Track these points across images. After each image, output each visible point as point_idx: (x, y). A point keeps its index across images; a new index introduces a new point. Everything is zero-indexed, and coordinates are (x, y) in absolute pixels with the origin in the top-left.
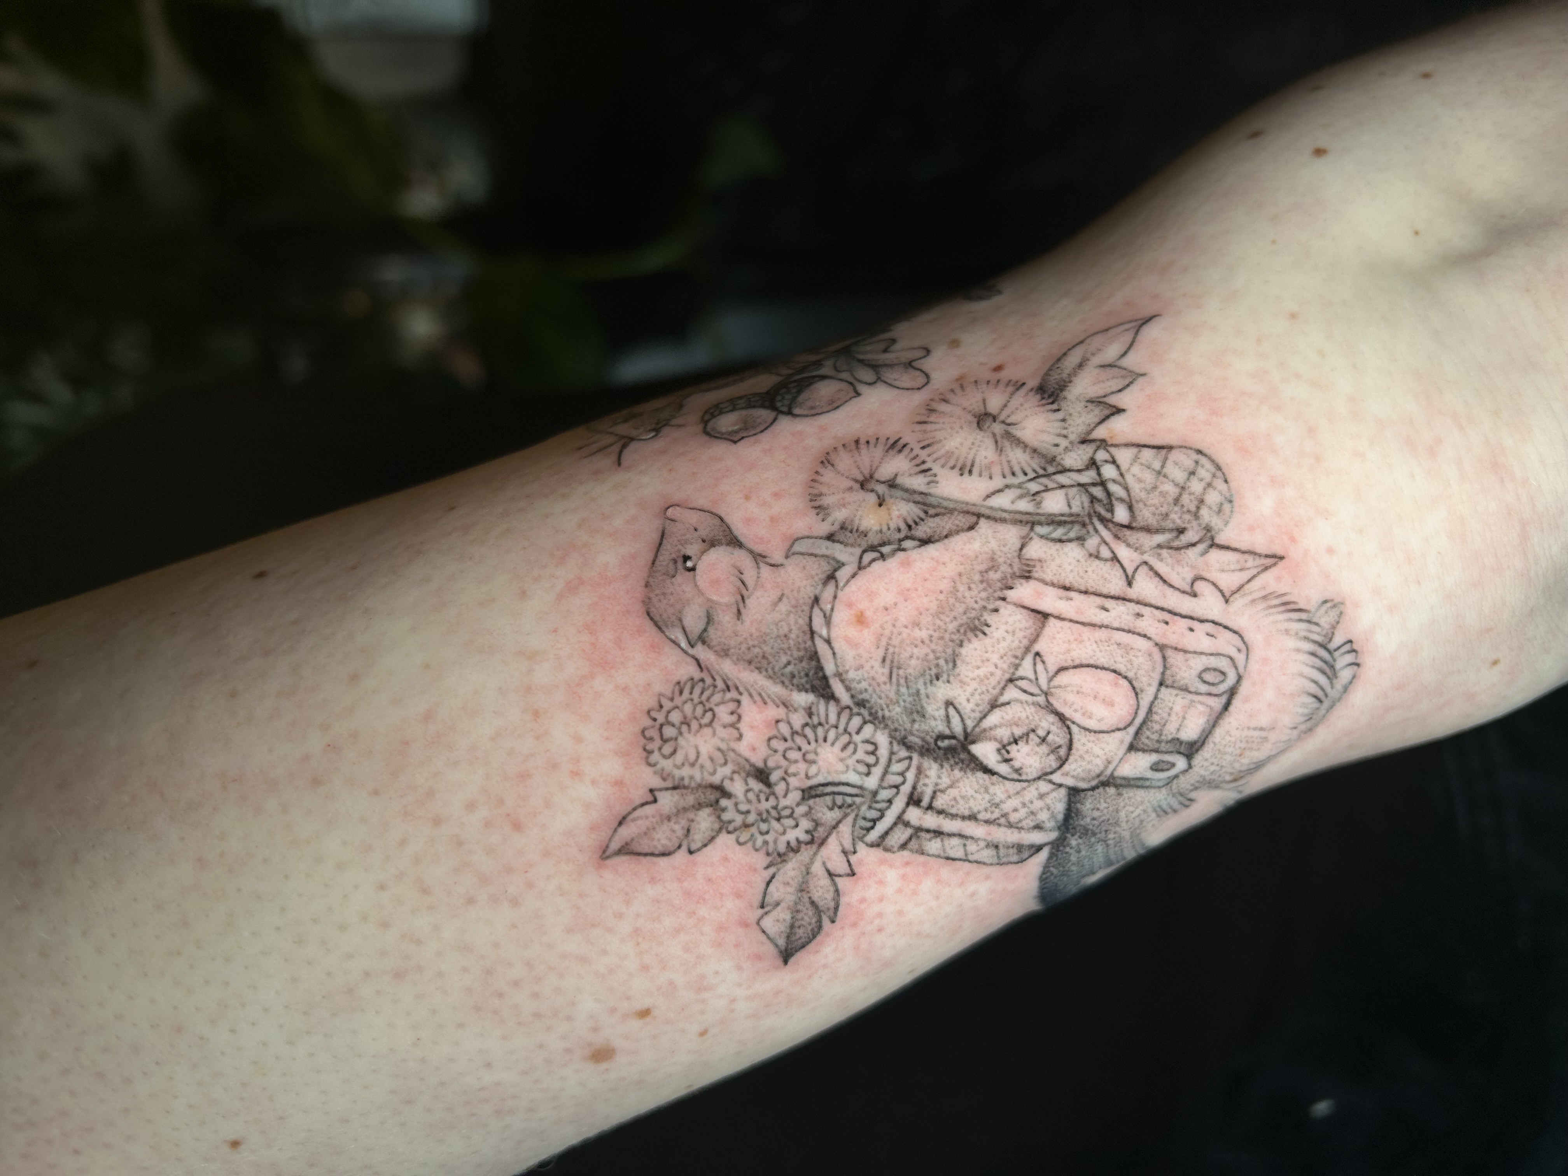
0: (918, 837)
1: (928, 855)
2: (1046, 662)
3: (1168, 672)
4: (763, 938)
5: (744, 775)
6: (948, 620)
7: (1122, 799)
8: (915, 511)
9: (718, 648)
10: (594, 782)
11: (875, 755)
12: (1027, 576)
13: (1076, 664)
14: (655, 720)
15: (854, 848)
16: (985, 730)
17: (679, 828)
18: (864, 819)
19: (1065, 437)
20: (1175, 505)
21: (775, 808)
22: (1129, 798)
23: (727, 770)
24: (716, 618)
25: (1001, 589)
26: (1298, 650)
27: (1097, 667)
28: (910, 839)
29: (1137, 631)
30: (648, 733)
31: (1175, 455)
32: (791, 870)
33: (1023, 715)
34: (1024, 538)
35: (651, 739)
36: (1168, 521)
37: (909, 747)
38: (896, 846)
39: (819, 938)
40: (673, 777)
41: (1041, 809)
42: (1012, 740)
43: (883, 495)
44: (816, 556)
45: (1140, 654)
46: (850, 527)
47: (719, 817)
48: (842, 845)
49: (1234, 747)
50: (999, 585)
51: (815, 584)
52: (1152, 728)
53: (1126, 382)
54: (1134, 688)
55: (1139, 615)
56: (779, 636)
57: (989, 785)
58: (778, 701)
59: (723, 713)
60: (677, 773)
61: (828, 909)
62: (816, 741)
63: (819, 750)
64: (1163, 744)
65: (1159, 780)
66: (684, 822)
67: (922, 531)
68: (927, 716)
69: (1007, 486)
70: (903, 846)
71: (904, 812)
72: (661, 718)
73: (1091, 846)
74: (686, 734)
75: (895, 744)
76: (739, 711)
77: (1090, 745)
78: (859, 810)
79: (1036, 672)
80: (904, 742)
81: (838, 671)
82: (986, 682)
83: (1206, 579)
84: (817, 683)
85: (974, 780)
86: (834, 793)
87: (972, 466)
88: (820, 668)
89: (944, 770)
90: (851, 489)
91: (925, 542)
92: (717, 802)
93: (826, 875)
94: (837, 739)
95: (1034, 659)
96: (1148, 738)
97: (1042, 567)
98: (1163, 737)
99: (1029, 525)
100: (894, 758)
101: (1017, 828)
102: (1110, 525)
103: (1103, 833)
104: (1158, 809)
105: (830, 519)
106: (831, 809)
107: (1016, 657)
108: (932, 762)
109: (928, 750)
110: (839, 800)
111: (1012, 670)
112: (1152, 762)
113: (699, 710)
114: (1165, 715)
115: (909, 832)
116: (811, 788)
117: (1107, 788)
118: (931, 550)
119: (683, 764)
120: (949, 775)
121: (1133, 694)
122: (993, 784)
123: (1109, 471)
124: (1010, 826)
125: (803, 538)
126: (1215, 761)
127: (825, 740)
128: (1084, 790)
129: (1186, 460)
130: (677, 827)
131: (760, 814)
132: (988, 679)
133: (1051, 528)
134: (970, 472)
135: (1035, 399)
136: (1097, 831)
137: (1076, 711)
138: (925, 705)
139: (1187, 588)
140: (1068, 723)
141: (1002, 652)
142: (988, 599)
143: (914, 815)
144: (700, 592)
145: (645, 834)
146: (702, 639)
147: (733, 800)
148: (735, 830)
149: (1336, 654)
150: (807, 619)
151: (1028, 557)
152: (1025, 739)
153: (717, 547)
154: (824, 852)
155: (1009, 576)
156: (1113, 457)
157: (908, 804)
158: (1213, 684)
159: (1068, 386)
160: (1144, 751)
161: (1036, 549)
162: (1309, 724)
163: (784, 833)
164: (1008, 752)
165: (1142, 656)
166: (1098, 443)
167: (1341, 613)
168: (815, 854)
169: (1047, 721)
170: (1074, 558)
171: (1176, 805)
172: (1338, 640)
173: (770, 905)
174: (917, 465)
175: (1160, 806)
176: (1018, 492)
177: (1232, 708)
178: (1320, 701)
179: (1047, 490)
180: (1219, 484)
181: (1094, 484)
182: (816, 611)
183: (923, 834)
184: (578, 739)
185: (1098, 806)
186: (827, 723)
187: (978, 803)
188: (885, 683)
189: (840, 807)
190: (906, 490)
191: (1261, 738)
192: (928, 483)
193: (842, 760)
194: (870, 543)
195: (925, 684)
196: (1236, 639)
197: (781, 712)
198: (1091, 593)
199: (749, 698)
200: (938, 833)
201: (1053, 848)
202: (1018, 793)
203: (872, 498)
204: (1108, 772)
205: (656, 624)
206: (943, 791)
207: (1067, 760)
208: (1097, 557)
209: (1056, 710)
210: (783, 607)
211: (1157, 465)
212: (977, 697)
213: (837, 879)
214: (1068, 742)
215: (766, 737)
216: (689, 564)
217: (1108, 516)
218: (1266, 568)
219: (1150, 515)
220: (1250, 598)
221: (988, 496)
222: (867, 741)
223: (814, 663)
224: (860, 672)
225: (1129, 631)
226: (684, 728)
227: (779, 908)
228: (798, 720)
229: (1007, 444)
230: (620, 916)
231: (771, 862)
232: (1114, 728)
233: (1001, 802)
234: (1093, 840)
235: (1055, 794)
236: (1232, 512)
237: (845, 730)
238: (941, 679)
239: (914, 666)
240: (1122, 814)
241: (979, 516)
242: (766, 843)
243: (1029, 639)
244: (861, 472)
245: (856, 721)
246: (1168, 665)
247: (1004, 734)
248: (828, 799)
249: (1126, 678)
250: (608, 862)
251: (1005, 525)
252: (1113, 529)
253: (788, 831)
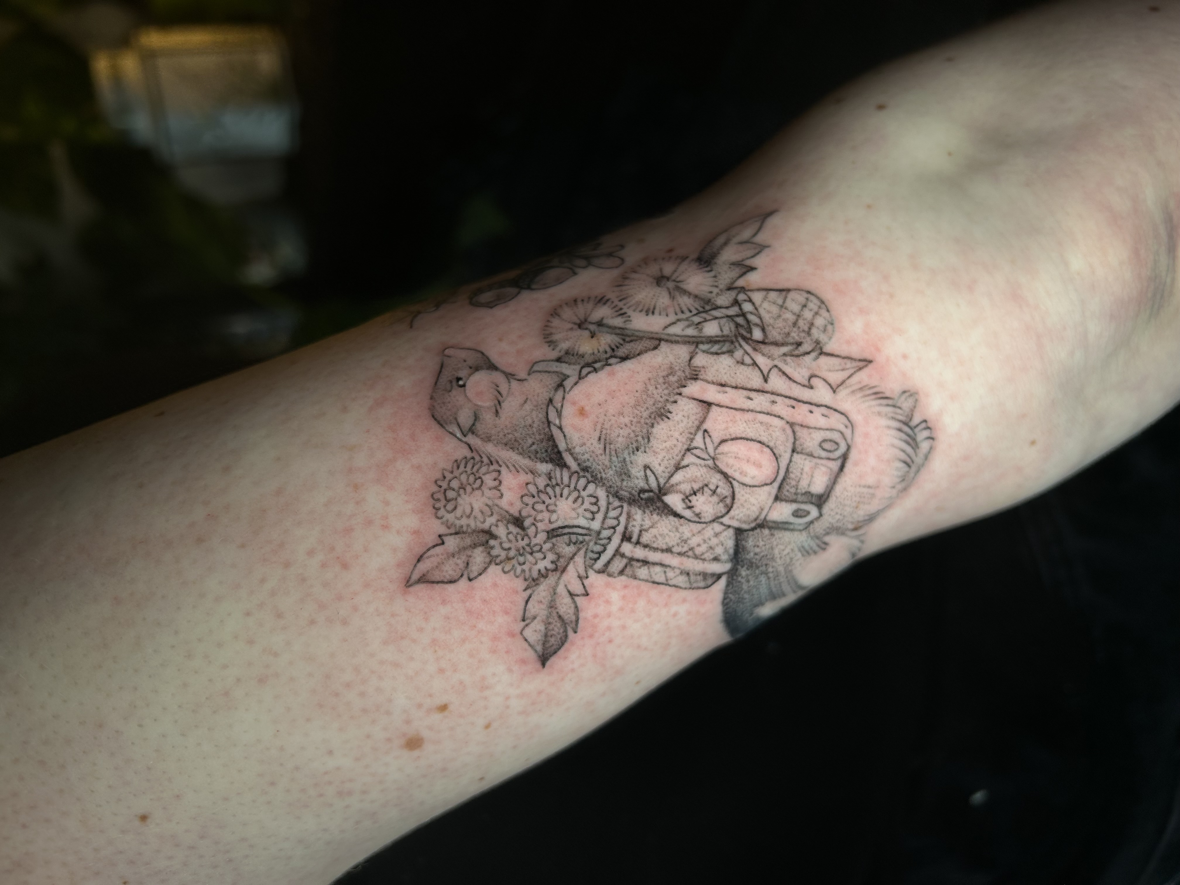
0: (632, 565)
1: (640, 580)
2: (712, 437)
3: (797, 442)
4: (526, 645)
5: (505, 522)
6: (643, 410)
7: (774, 539)
8: (617, 339)
9: (482, 436)
10: (398, 532)
11: (597, 505)
12: (695, 377)
13: (732, 438)
14: (440, 487)
15: (587, 574)
16: (673, 486)
17: (460, 562)
18: (592, 552)
19: (717, 287)
20: (794, 327)
21: (528, 545)
22: (779, 538)
23: (493, 520)
24: (481, 417)
25: (678, 388)
26: (889, 427)
27: (747, 439)
28: (626, 566)
29: (773, 413)
30: (435, 496)
31: (792, 295)
32: (542, 591)
33: (699, 474)
34: (692, 353)
35: (438, 500)
36: (790, 338)
37: (620, 499)
38: (617, 572)
39: (566, 645)
40: (455, 526)
41: (717, 545)
42: (692, 492)
43: (594, 332)
44: (549, 372)
45: (776, 429)
46: (572, 353)
47: (489, 553)
48: (578, 572)
49: (851, 500)
50: (676, 384)
51: (549, 391)
52: (790, 483)
53: (757, 251)
54: (774, 454)
55: (774, 402)
56: (525, 426)
57: (679, 526)
58: (527, 470)
59: (489, 480)
60: (458, 523)
61: (571, 622)
62: (555, 496)
63: (558, 503)
64: (799, 496)
65: (800, 524)
66: (464, 558)
67: (621, 352)
68: (632, 476)
69: (679, 320)
70: (622, 572)
71: (620, 546)
72: (444, 485)
73: (757, 577)
74: (463, 496)
75: (611, 497)
76: (500, 478)
77: (747, 496)
78: (588, 546)
79: (705, 444)
80: (616, 495)
81: (568, 448)
82: (672, 451)
83: (818, 377)
84: (553, 456)
85: (668, 522)
86: (570, 533)
87: (654, 308)
88: (555, 446)
89: (646, 515)
90: (571, 329)
91: (624, 359)
92: (487, 542)
93: (568, 595)
94: (569, 494)
95: (704, 435)
96: (788, 491)
97: (705, 372)
98: (799, 491)
99: (695, 344)
100: (611, 507)
101: (701, 559)
102: (750, 342)
103: (764, 567)
104: (802, 549)
105: (558, 349)
106: (569, 545)
107: (691, 433)
108: (637, 509)
109: (634, 501)
110: (574, 538)
111: (689, 443)
112: (793, 510)
113: (472, 478)
114: (799, 474)
115: (625, 561)
116: (553, 530)
117: (763, 530)
118: (628, 364)
119: (462, 516)
120: (650, 519)
121: (775, 458)
122: (681, 525)
123: (747, 307)
124: (696, 557)
125: (540, 362)
126: (839, 511)
127: (561, 496)
128: (746, 530)
129: (801, 298)
130: (459, 561)
131: (518, 550)
132: (673, 449)
133: (710, 345)
134: (653, 313)
135: (695, 266)
136: (760, 564)
137: (735, 471)
138: (630, 469)
139: (806, 383)
140: (731, 479)
141: (681, 430)
142: (669, 394)
143: (627, 548)
144: (469, 400)
145: (437, 567)
146: (472, 430)
147: (498, 541)
148: (501, 562)
149: (916, 430)
150: (545, 414)
151: (695, 365)
152: (701, 491)
153: (480, 371)
154: (565, 577)
155: (683, 379)
156: (749, 298)
157: (622, 541)
158: (830, 451)
159: (717, 256)
160: (786, 501)
161: (700, 360)
162: (903, 485)
163: (536, 563)
164: (690, 501)
165: (778, 431)
166: (739, 289)
167: (916, 400)
168: (559, 579)
169: (715, 478)
170: (727, 365)
171: (815, 548)
172: (916, 420)
173: (530, 619)
174: (617, 311)
175: (803, 547)
176: (686, 323)
177: (846, 470)
178: (909, 466)
179: (706, 320)
180: (823, 312)
181: (737, 316)
182: (551, 408)
183: (634, 563)
184: (387, 503)
185: (758, 544)
186: (562, 484)
187: (672, 539)
188: (601, 455)
189: (574, 544)
190: (609, 327)
191: (869, 494)
192: (625, 322)
193: (574, 509)
194: (586, 361)
195: (629, 454)
196: (843, 419)
197: (529, 477)
198: (740, 388)
199: (506, 468)
200: (645, 562)
201: (728, 577)
202: (699, 532)
203: (586, 333)
204: (762, 517)
205: (439, 423)
206: (646, 530)
207: (732, 507)
208: (743, 363)
209: (721, 470)
210: (528, 407)
211: (780, 301)
212: (666, 462)
213: (576, 598)
214: (731, 494)
215: (520, 496)
216: (461, 383)
217: (748, 335)
218: (860, 369)
219: (777, 334)
220: (851, 389)
221: (666, 327)
222: (591, 496)
223: (551, 443)
224: (583, 448)
225: (768, 414)
226: (462, 491)
227: (536, 621)
228: (541, 482)
229: (677, 294)
230: (421, 630)
231: (528, 585)
232: (763, 483)
233: (688, 539)
234: (757, 572)
235: (725, 533)
236: (833, 331)
237: (575, 488)
238: (640, 450)
239: (621, 442)
240: (776, 551)
241: (660, 340)
242: (523, 571)
243: (699, 421)
244: (579, 319)
245: (582, 482)
246: (797, 437)
247: (686, 488)
248: (566, 537)
249: (768, 446)
250: (412, 589)
251: (678, 345)
252: (751, 344)
253: (539, 562)
